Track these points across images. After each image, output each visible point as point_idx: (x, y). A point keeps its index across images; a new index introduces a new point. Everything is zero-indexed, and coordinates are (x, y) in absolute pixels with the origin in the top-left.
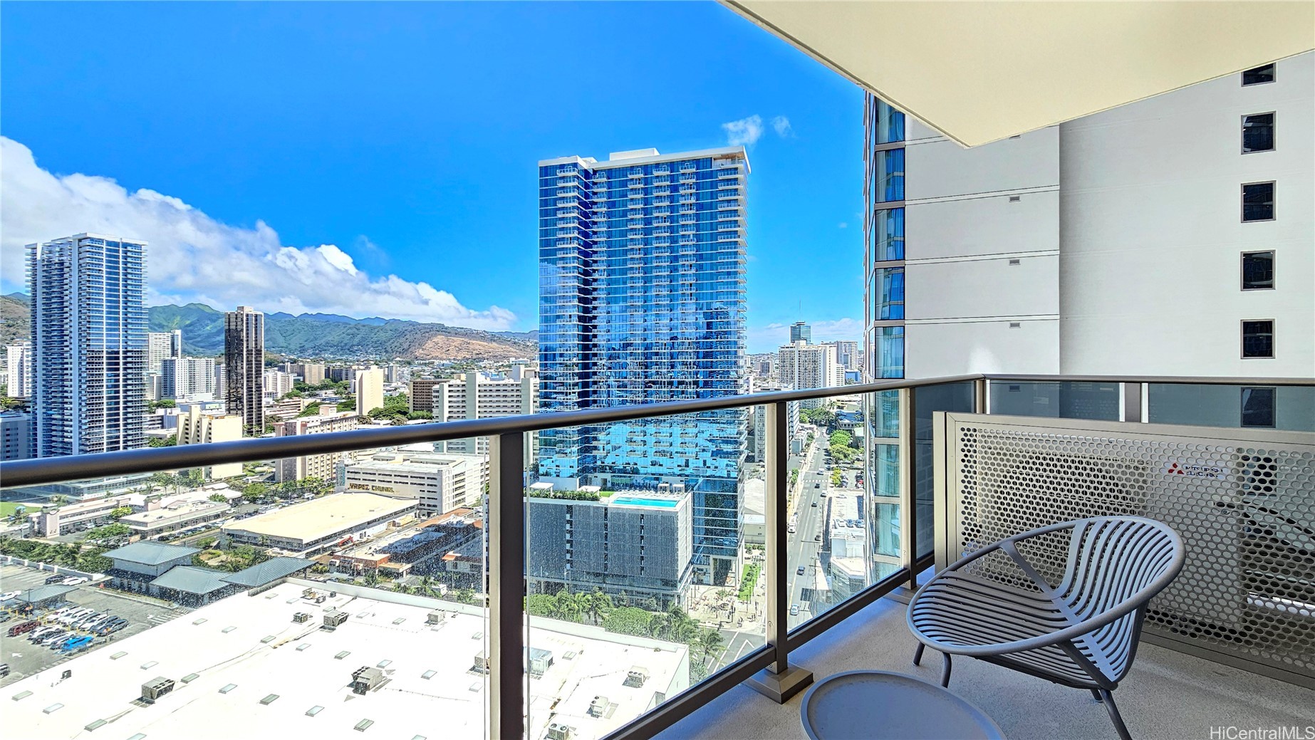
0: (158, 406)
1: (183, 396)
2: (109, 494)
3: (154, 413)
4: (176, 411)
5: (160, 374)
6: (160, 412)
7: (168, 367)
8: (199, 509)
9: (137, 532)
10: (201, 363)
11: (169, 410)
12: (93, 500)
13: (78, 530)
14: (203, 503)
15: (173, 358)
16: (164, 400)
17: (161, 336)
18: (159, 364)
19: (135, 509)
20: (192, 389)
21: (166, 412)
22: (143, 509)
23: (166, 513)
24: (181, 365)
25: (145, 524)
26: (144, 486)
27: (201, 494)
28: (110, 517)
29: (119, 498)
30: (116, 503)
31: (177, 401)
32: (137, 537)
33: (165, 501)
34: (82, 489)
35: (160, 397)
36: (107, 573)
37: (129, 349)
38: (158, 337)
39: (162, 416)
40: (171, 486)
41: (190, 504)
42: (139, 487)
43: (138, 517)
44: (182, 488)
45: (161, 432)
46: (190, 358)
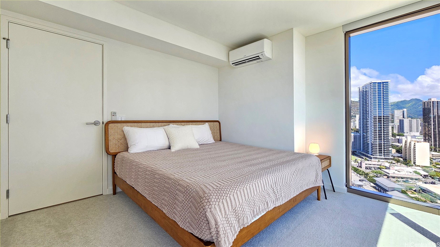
0: (398, 135)
1: (407, 133)
2: (379, 161)
3: (396, 137)
4: (403, 138)
5: (399, 124)
6: (398, 137)
7: (401, 122)
8: (409, 174)
9: (386, 175)
10: (414, 121)
11: (401, 137)
12: (374, 161)
13: (370, 169)
14: (410, 173)
15: (403, 119)
16: (400, 133)
17: (399, 111)
18: (399, 121)
19: (387, 168)
20: (411, 130)
21: (400, 138)
22: (389, 168)
23: (396, 172)
24: (406, 122)
25: (389, 174)
26: (390, 161)
27: (410, 169)
28: (379, 168)
29: (382, 163)
30: (381, 164)
31: (404, 134)
32: (386, 177)
33: (396, 168)
34: (372, 157)
35: (398, 132)
36: (374, 184)
37: (385, 116)
38: (398, 111)
39: (399, 139)
40: (399, 163)
41: (406, 172)
42: (388, 161)
43: (387, 171)
44: (403, 165)
45: (398, 144)
46: (410, 119)
